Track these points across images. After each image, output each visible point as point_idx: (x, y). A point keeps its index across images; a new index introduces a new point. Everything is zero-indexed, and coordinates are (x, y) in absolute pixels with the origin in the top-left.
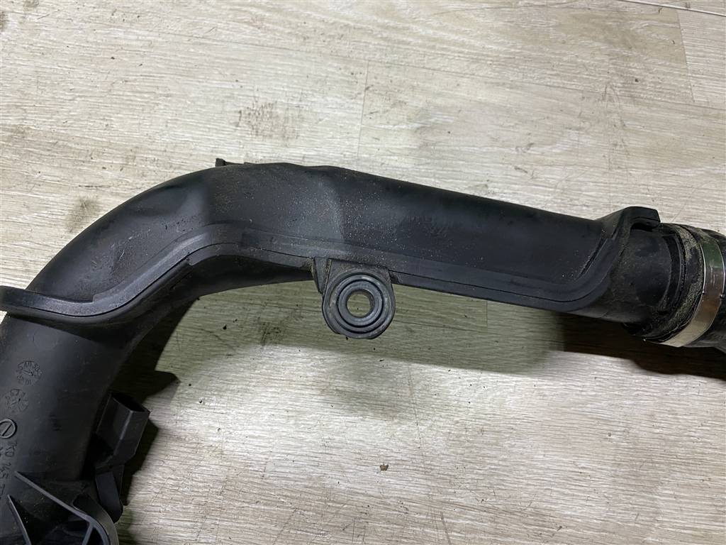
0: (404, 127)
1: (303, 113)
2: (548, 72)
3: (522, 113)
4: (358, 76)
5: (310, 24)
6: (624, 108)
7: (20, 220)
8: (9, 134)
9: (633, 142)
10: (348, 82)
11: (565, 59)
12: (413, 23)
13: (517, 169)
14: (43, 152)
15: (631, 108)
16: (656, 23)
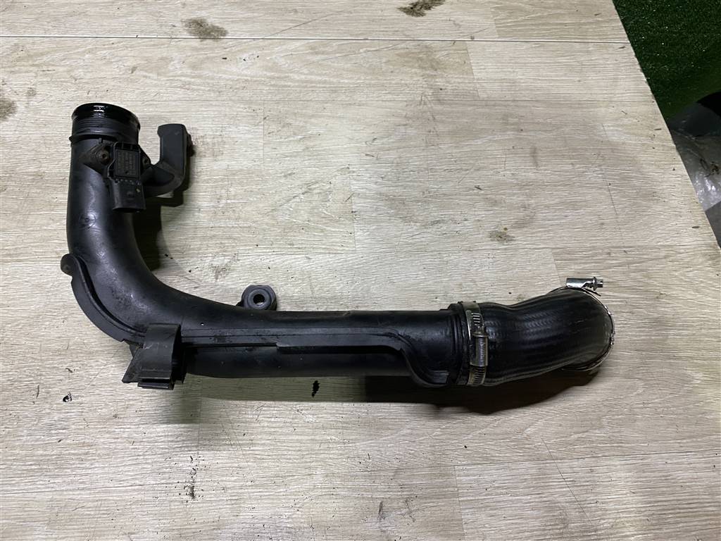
0: (292, 139)
1: (224, 139)
2: (384, 92)
3: (367, 120)
4: (258, 111)
5: (222, 83)
6: (434, 108)
8: (32, 177)
9: (441, 128)
10: (252, 116)
11: (394, 82)
12: (291, 73)
13: (367, 155)
15: (439, 107)
16: (452, 52)
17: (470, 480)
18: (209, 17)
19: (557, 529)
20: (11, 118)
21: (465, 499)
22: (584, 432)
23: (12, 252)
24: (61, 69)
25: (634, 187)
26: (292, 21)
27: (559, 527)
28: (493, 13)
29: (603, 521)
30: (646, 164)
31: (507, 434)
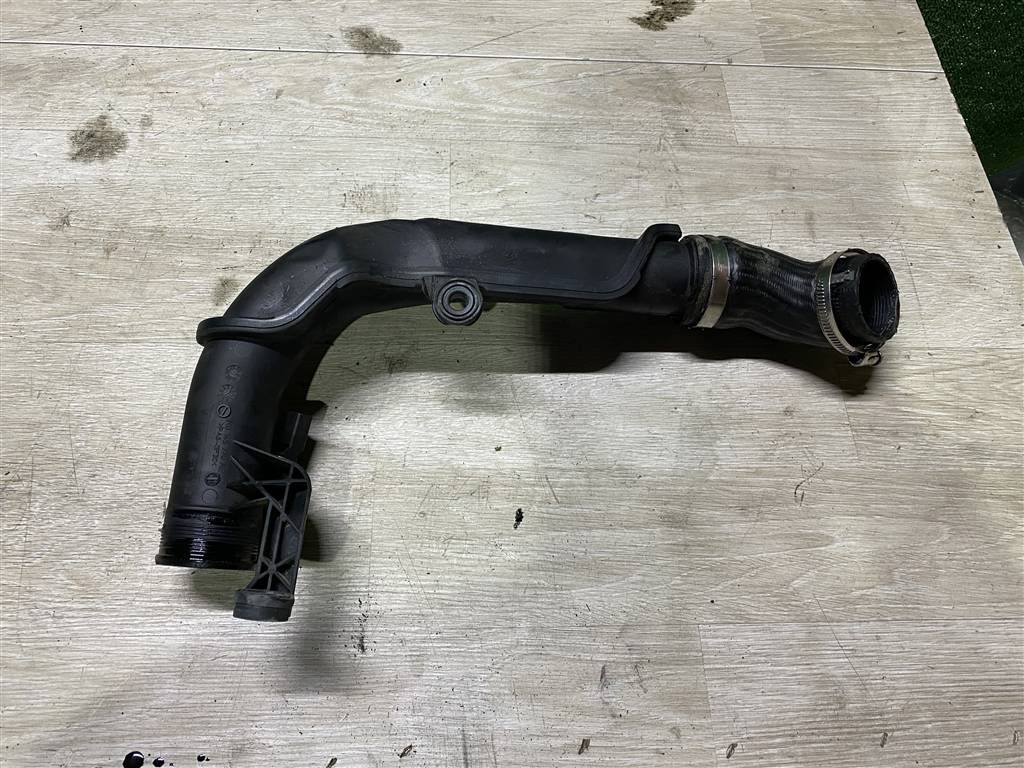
0: (487, 192)
1: (399, 190)
2: (609, 132)
3: (587, 169)
4: (442, 154)
5: (395, 114)
6: (677, 155)
7: (173, 300)
8: (150, 233)
9: (686, 182)
10: (435, 160)
11: (622, 119)
12: (487, 103)
13: (587, 216)
14: (182, 245)
15: (683, 155)
16: (702, 79)
17: (719, 643)
18: (377, 25)
19: (831, 709)
20: (121, 155)
21: (712, 666)
22: (870, 588)
23: (127, 330)
24: (184, 91)
25: (944, 269)
26: (488, 33)
27: (833, 707)
28: (758, 27)
29: (891, 703)
30: (962, 238)
31: (768, 586)
